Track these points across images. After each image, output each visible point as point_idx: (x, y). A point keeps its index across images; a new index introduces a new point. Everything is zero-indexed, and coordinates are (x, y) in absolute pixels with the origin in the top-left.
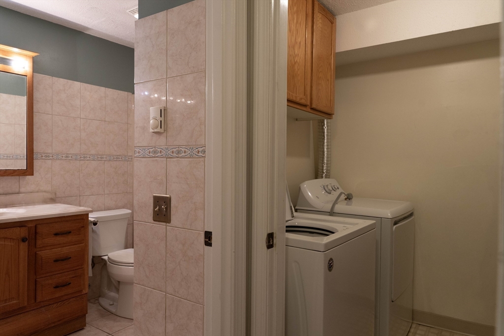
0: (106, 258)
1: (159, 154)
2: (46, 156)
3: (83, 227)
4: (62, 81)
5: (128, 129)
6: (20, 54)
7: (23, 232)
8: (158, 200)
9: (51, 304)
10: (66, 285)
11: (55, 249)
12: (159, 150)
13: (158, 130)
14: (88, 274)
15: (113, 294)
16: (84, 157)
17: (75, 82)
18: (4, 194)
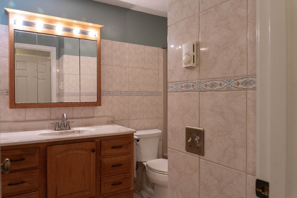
0: (145, 164)
1: (191, 88)
2: (109, 93)
3: (130, 143)
4: (118, 43)
5: (159, 74)
6: (93, 27)
7: (92, 145)
8: (190, 132)
9: (110, 196)
10: (119, 183)
11: (113, 158)
12: (191, 84)
13: (191, 64)
14: (133, 176)
15: (150, 190)
16: (131, 94)
17: (126, 43)
18: (85, 118)
